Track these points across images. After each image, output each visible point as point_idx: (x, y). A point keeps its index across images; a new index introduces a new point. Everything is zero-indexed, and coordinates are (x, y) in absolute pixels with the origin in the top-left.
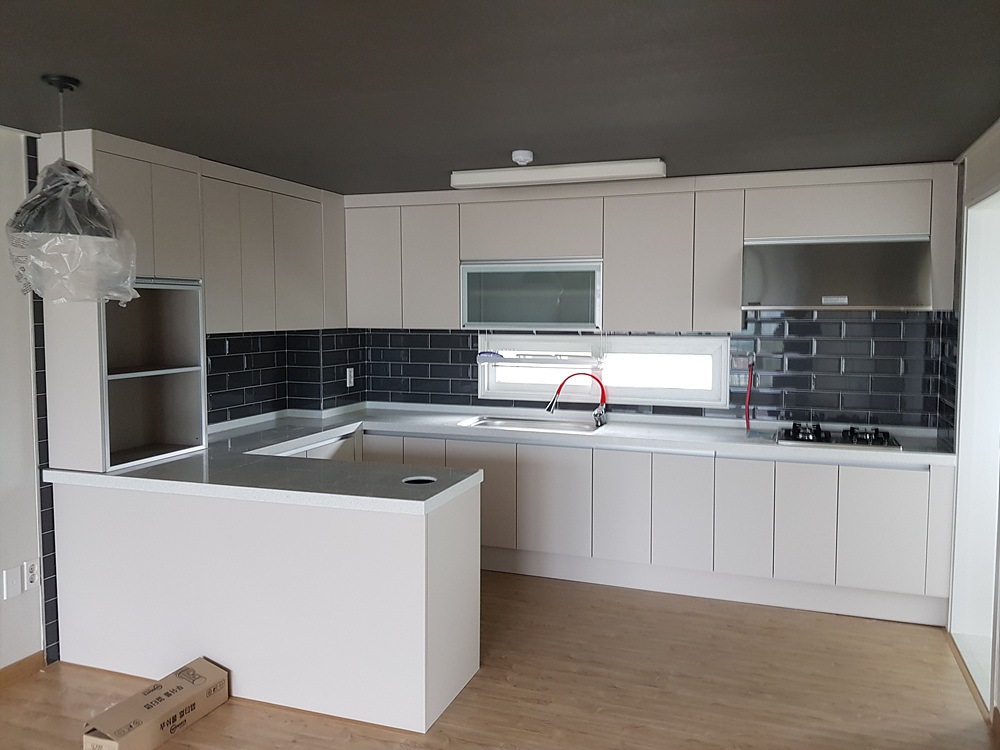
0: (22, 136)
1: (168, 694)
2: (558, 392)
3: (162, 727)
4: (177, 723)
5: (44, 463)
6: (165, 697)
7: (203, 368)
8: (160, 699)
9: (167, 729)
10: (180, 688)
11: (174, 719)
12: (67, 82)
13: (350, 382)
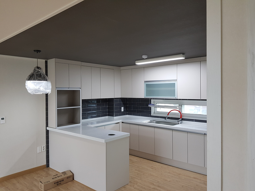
0: (44, 60)
1: (58, 177)
2: (168, 115)
3: (55, 183)
4: (59, 183)
5: (47, 125)
6: (57, 177)
7: (81, 107)
8: (56, 177)
9: (56, 184)
10: (61, 176)
11: (58, 182)
12: (38, 51)
13: (122, 110)
